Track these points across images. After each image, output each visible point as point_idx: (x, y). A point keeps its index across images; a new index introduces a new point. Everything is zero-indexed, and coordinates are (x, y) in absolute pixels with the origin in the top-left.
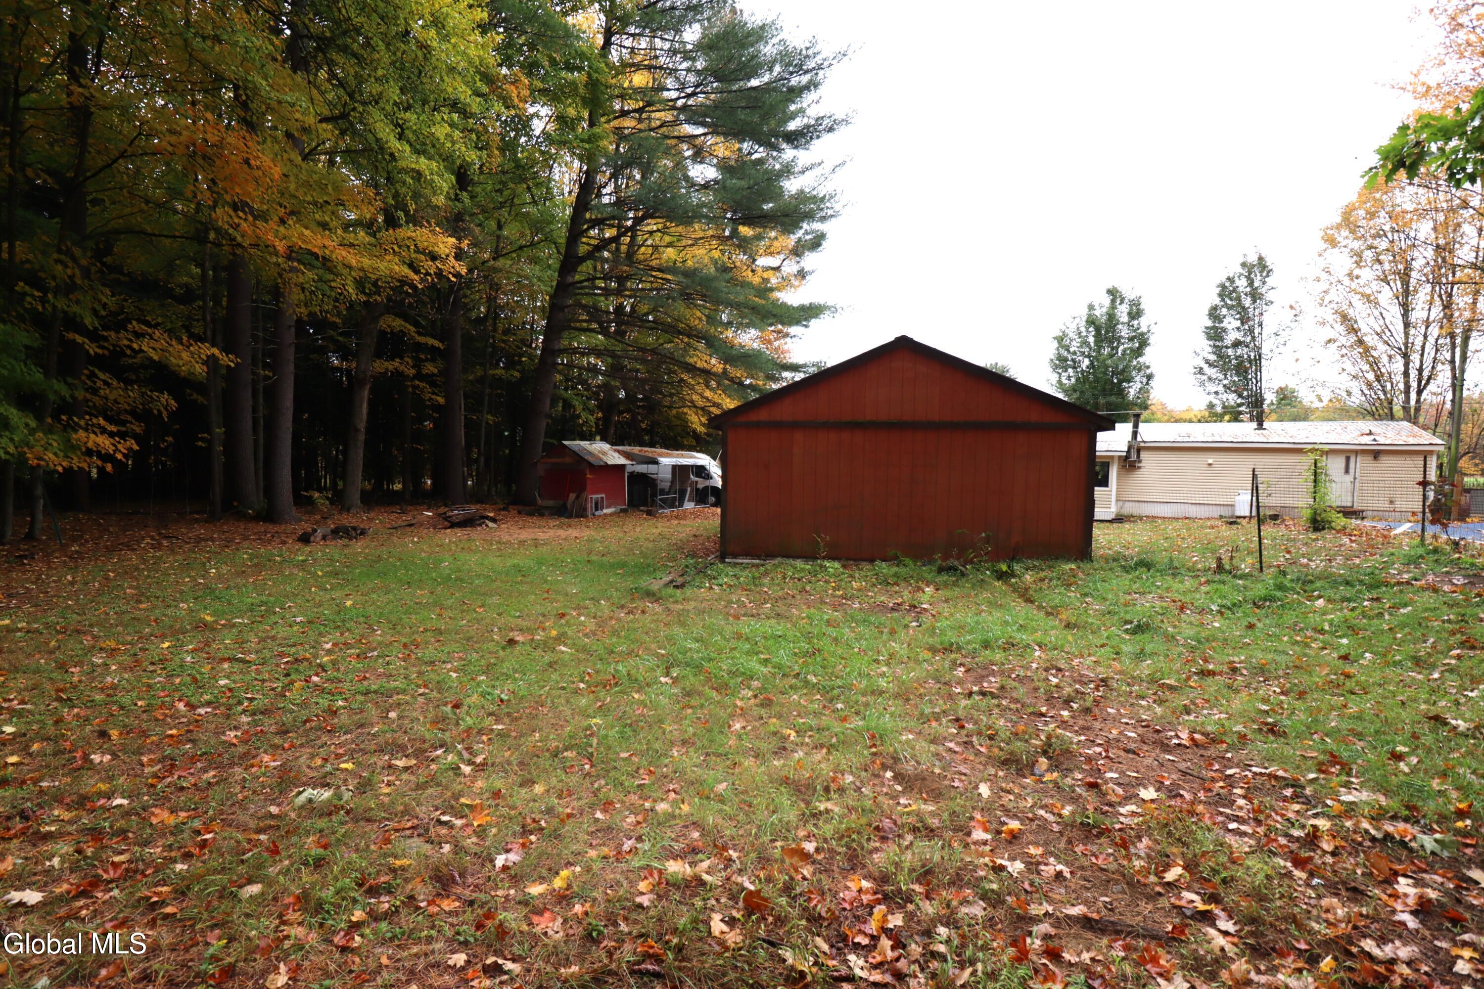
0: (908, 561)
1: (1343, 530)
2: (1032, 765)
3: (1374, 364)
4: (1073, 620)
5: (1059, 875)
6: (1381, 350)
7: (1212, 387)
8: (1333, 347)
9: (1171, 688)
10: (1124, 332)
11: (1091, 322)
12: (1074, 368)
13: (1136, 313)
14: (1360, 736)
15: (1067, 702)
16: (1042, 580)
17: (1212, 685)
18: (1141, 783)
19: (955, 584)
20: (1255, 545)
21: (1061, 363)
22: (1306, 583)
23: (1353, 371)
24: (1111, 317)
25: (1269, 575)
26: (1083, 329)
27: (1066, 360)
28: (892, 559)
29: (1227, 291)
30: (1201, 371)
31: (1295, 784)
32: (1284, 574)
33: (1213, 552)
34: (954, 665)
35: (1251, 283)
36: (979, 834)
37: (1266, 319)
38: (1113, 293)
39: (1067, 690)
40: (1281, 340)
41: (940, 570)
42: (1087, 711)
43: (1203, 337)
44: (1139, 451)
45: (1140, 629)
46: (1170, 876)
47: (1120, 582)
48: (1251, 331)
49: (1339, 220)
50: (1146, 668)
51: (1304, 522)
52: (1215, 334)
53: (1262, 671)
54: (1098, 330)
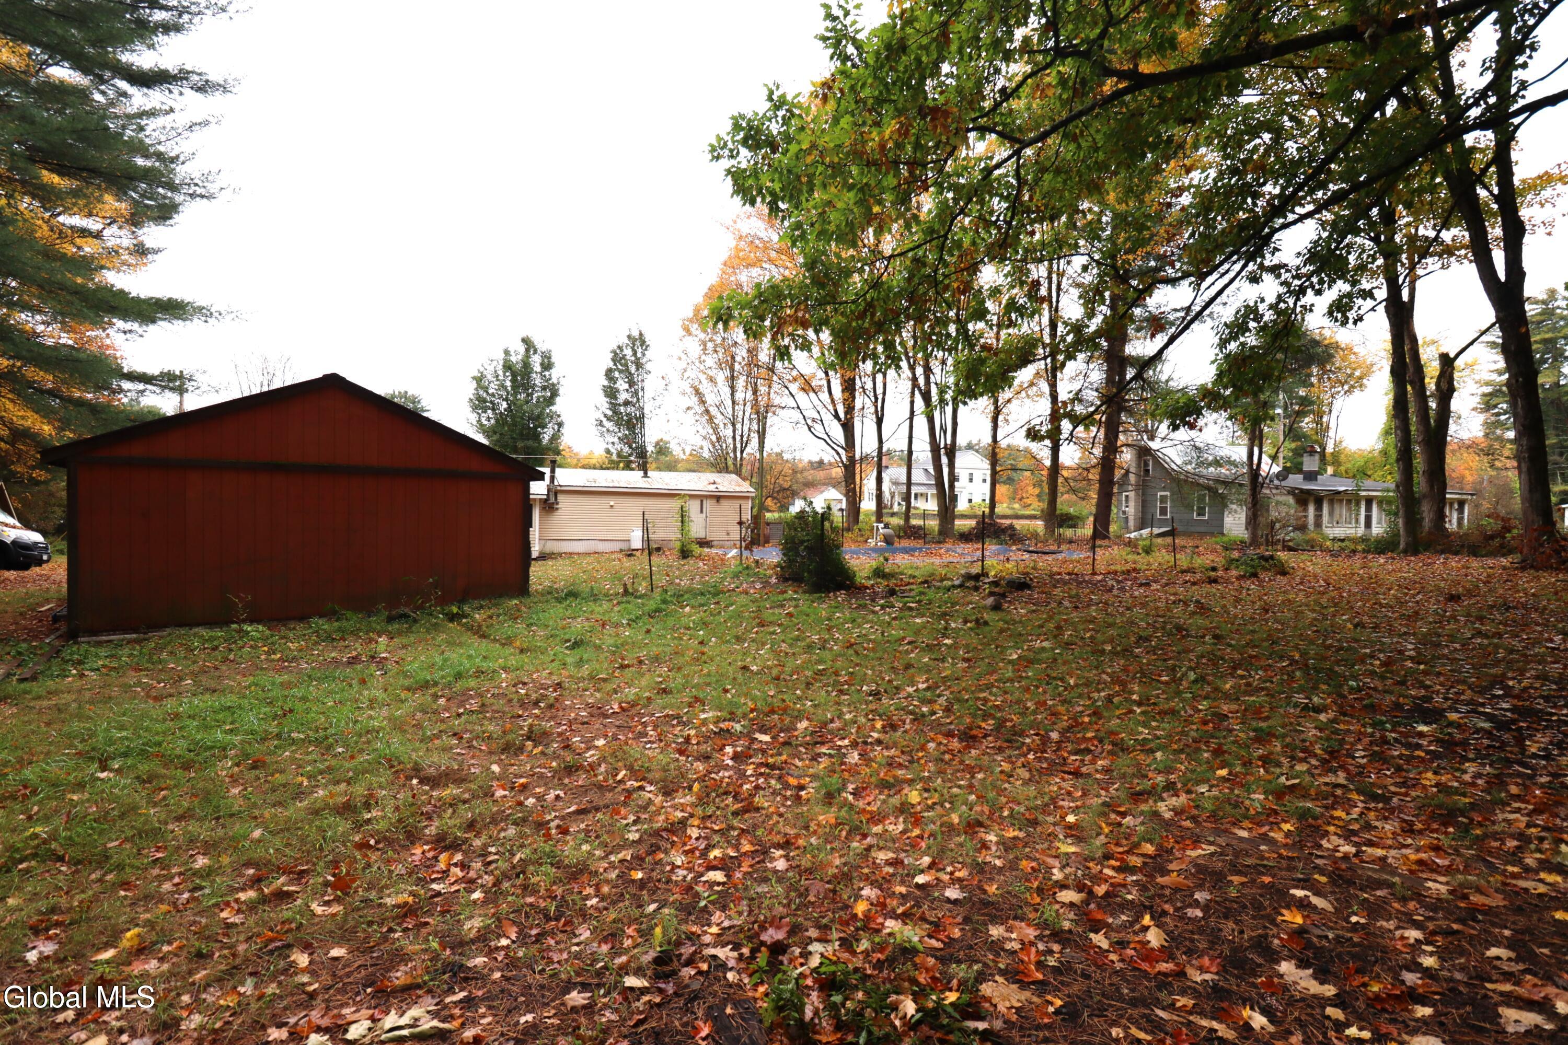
0: (349, 614)
1: (699, 557)
2: (521, 749)
3: (715, 429)
4: (525, 646)
5: (558, 797)
6: (719, 420)
7: (610, 438)
8: (691, 412)
9: (604, 680)
10: (538, 381)
11: (508, 366)
12: (493, 410)
13: (547, 365)
14: (709, 684)
15: (536, 704)
16: (491, 617)
17: (628, 673)
18: (593, 739)
19: (409, 630)
20: (647, 573)
21: (480, 404)
22: (679, 596)
23: (704, 432)
24: (526, 365)
25: (657, 595)
26: (500, 373)
27: (485, 401)
28: (330, 615)
29: (617, 357)
30: (601, 424)
31: (678, 717)
32: (666, 591)
33: (620, 580)
34: (436, 697)
35: (635, 353)
36: (500, 793)
37: (646, 384)
38: (526, 341)
39: (534, 696)
40: (657, 403)
41: (390, 620)
42: (551, 706)
43: (601, 394)
44: (556, 494)
45: (577, 645)
46: (619, 777)
47: (555, 613)
48: (636, 393)
49: (691, 315)
50: (585, 671)
51: (676, 553)
52: (611, 393)
53: (657, 659)
54: (514, 375)
